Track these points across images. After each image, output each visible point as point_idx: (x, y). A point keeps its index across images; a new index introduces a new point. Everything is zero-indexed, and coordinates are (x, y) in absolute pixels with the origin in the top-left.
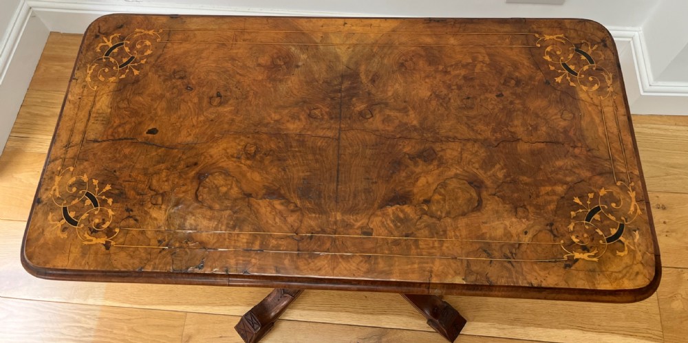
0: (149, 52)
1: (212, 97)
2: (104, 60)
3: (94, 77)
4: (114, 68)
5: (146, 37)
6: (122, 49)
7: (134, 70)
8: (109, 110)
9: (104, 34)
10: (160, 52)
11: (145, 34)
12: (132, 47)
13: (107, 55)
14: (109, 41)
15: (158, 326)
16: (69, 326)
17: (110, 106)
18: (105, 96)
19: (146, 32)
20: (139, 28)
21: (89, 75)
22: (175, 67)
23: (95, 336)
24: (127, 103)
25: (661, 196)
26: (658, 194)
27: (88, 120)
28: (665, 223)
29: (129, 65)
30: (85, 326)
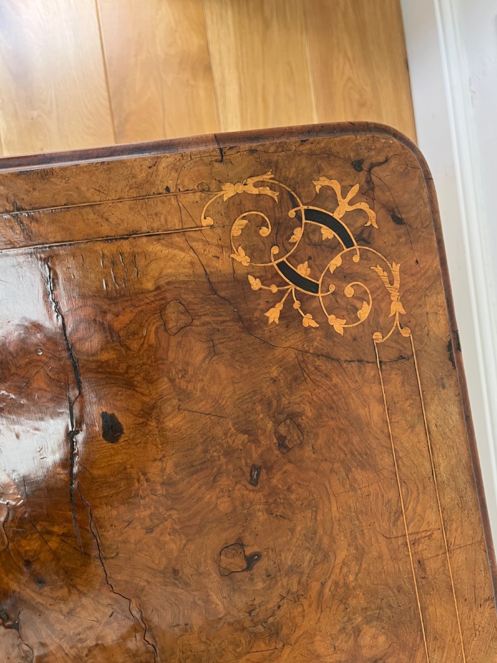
0: (338, 325)
1: (242, 545)
2: (292, 213)
3: (237, 205)
4: (275, 250)
5: (382, 297)
6: (332, 248)
7: (280, 306)
8: (150, 286)
9: (369, 181)
10: (343, 354)
11: (389, 294)
12: (344, 275)
13: (310, 214)
14: (351, 203)
17: (162, 282)
18: (188, 256)
19: (395, 295)
20: (402, 271)
21: (240, 188)
22: (309, 412)
24: (181, 323)
27: (108, 239)
29: (292, 287)
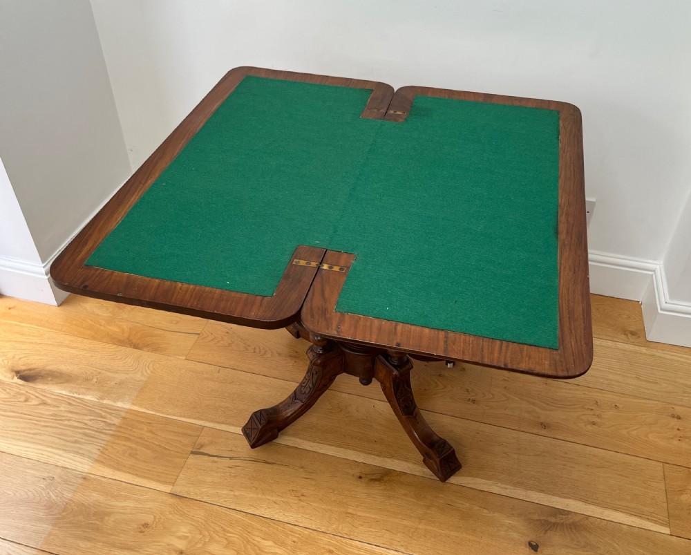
15: (175, 432)
16: (94, 420)
23: (115, 431)
25: (676, 407)
26: (673, 406)
28: (678, 429)
30: (109, 421)
